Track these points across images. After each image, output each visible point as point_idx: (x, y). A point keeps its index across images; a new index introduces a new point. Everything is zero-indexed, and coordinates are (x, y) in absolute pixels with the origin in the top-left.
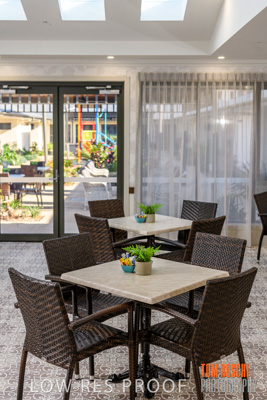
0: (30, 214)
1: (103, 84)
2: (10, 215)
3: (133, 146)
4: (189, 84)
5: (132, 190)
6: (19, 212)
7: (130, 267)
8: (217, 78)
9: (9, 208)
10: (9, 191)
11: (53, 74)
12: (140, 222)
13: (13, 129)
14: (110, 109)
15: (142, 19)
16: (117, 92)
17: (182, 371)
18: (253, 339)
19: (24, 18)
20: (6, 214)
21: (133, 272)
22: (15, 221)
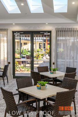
0: (27, 70)
1: (45, 32)
2: (21, 70)
4: (71, 31)
5: (54, 64)
6: (23, 69)
7: (39, 88)
9: (21, 68)
10: (21, 63)
11: (31, 29)
13: (28, 45)
14: (48, 39)
16: (49, 34)
20: (20, 70)
22: (22, 72)
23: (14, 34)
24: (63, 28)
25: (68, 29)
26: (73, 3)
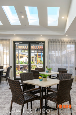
1: (40, 42)
3: (47, 57)
4: (60, 42)
5: (47, 67)
7: (41, 79)
8: (66, 41)
9: (19, 73)
11: (28, 39)
12: (47, 72)
13: (23, 58)
15: (48, 25)
16: (43, 44)
17: (55, 108)
18: (74, 100)
19: (21, 25)
21: (42, 81)
23: (15, 43)
24: (54, 40)
25: (57, 40)
26: (63, 18)
